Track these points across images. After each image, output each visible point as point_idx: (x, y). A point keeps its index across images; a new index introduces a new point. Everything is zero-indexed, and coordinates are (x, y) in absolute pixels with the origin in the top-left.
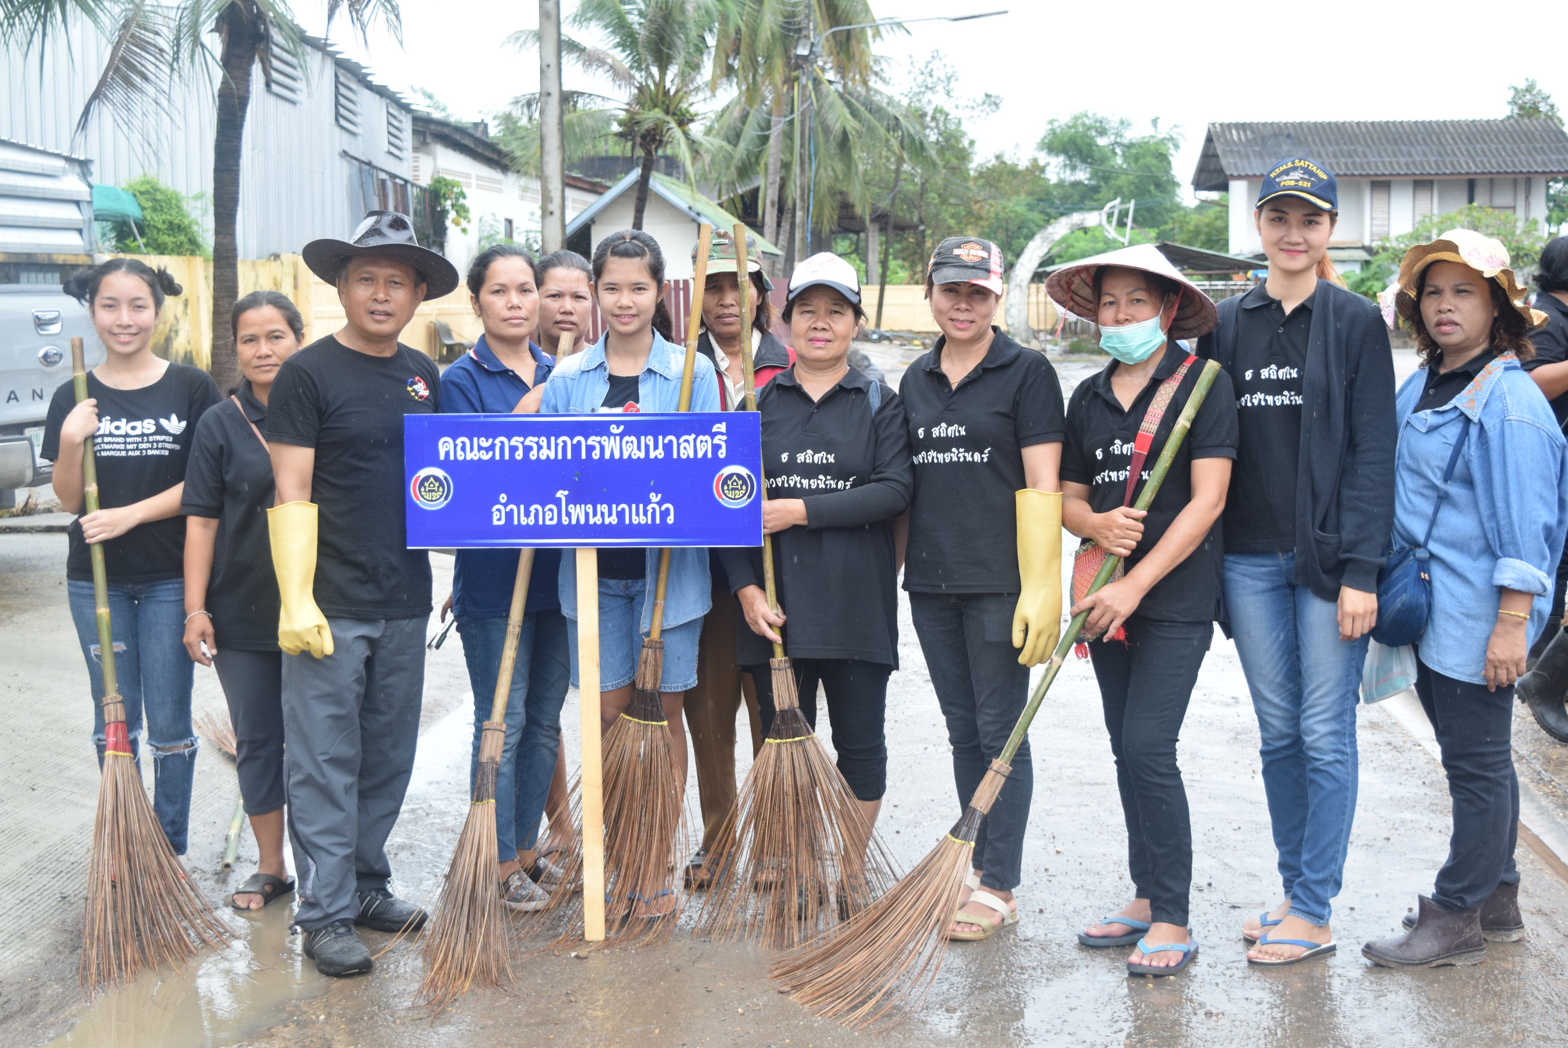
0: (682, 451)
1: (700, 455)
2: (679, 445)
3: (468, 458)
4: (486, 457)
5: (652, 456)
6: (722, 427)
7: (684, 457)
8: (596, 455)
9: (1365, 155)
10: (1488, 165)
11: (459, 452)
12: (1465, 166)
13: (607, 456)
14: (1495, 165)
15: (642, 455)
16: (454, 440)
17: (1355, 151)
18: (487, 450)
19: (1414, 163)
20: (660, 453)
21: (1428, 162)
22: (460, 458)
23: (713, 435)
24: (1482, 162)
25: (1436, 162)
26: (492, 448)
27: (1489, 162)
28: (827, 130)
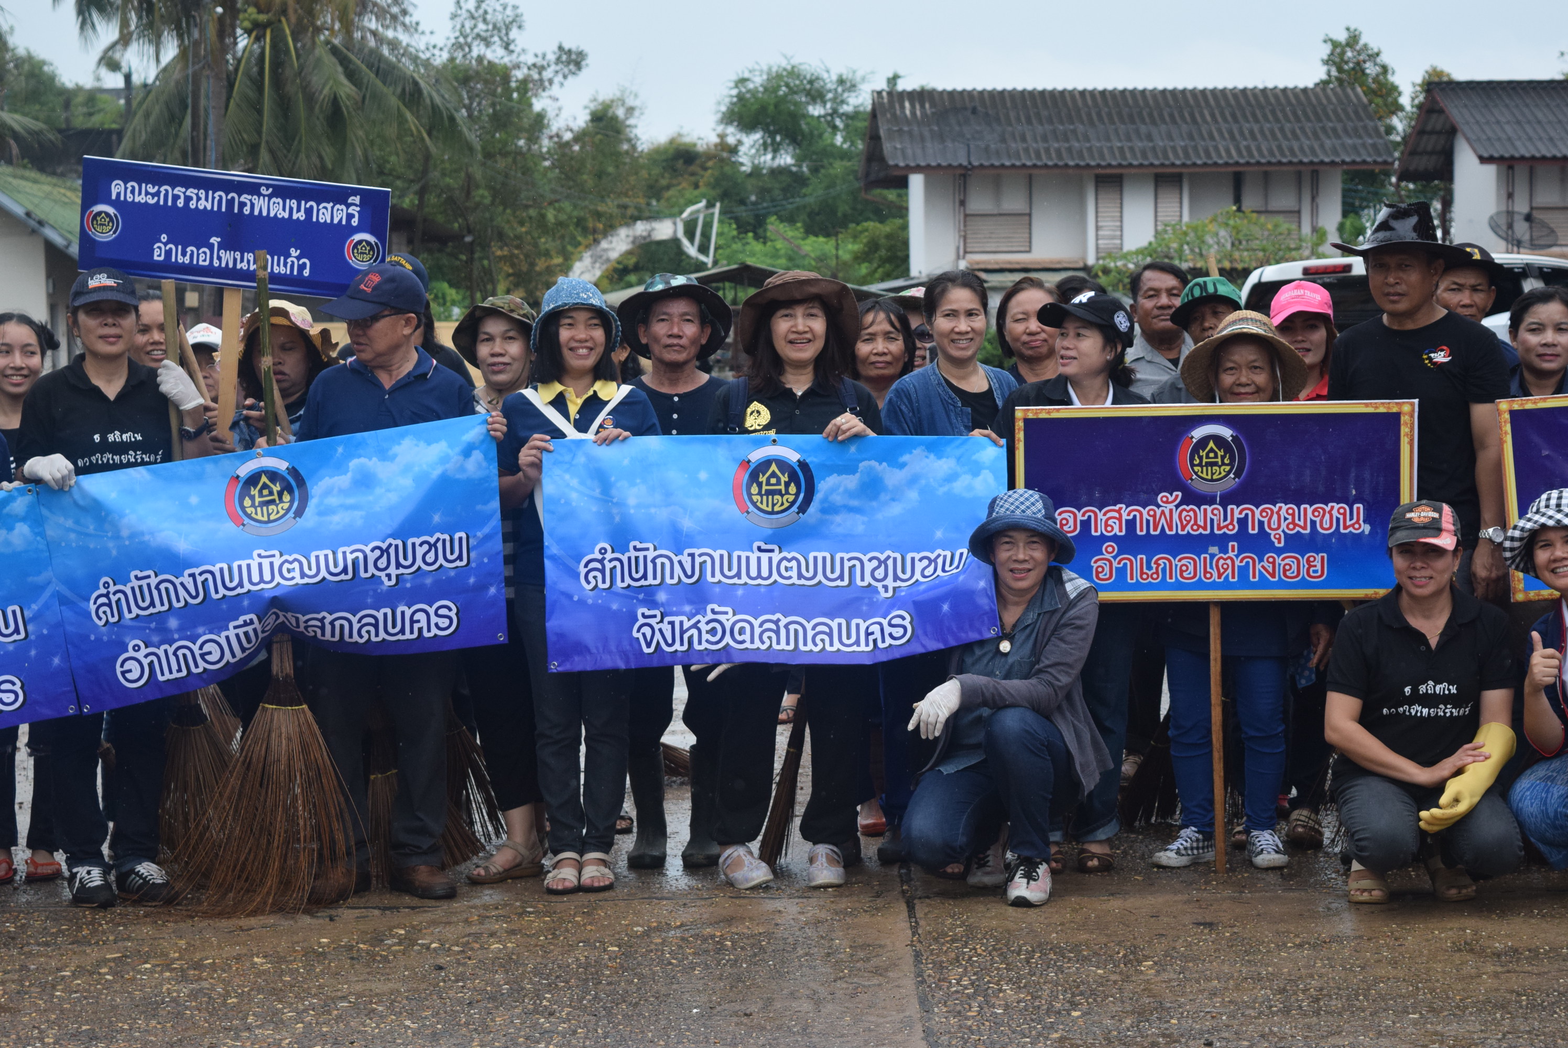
0: (321, 216)
1: (336, 221)
2: (318, 211)
3: (137, 200)
4: (152, 201)
5: (295, 217)
6: (357, 199)
7: (322, 221)
8: (247, 210)
9: (1087, 139)
10: (1256, 153)
11: (129, 194)
12: (1223, 154)
13: (256, 213)
14: (1266, 152)
15: (286, 215)
16: (125, 184)
17: (1074, 132)
18: (153, 195)
19: (1154, 149)
20: (301, 216)
21: (1174, 149)
22: (130, 200)
23: (348, 206)
24: (1248, 148)
25: (1185, 149)
26: (157, 194)
27: (1259, 149)
28: (310, 99)
